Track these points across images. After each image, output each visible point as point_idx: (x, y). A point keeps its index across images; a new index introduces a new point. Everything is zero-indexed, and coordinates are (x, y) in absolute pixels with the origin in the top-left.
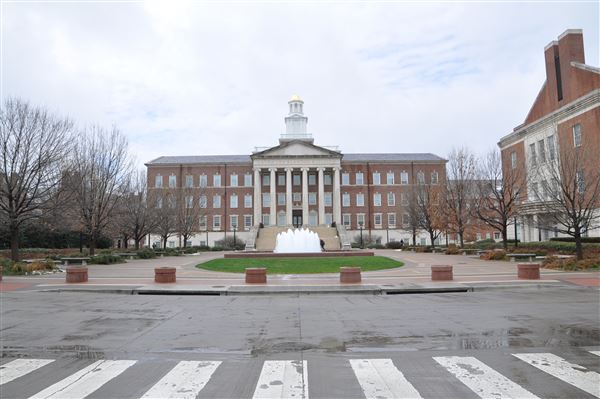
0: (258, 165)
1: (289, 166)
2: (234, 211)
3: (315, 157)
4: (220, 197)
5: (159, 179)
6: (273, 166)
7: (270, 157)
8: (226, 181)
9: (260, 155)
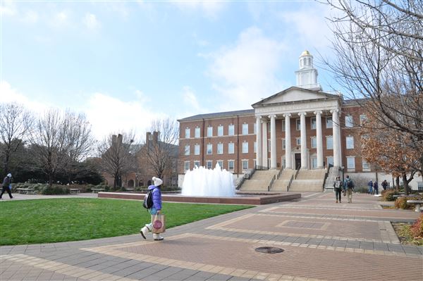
0: (260, 113)
1: (287, 112)
2: (246, 156)
3: (311, 101)
4: (233, 144)
5: (188, 132)
6: (272, 113)
7: (269, 105)
8: (238, 130)
9: (261, 104)
